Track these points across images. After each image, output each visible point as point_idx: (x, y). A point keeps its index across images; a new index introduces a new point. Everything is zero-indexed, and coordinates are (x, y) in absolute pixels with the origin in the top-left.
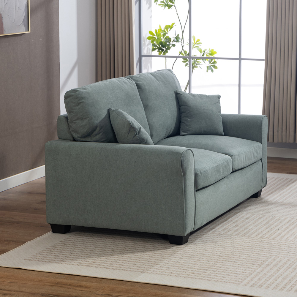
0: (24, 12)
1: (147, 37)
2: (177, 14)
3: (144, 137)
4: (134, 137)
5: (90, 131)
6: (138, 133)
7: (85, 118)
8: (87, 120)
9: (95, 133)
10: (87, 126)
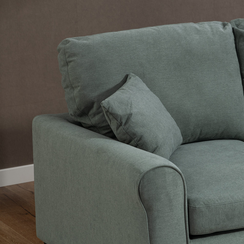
3: (136, 130)
4: (117, 128)
5: (83, 108)
6: (126, 123)
7: (76, 87)
8: (78, 90)
9: (92, 112)
10: (77, 100)
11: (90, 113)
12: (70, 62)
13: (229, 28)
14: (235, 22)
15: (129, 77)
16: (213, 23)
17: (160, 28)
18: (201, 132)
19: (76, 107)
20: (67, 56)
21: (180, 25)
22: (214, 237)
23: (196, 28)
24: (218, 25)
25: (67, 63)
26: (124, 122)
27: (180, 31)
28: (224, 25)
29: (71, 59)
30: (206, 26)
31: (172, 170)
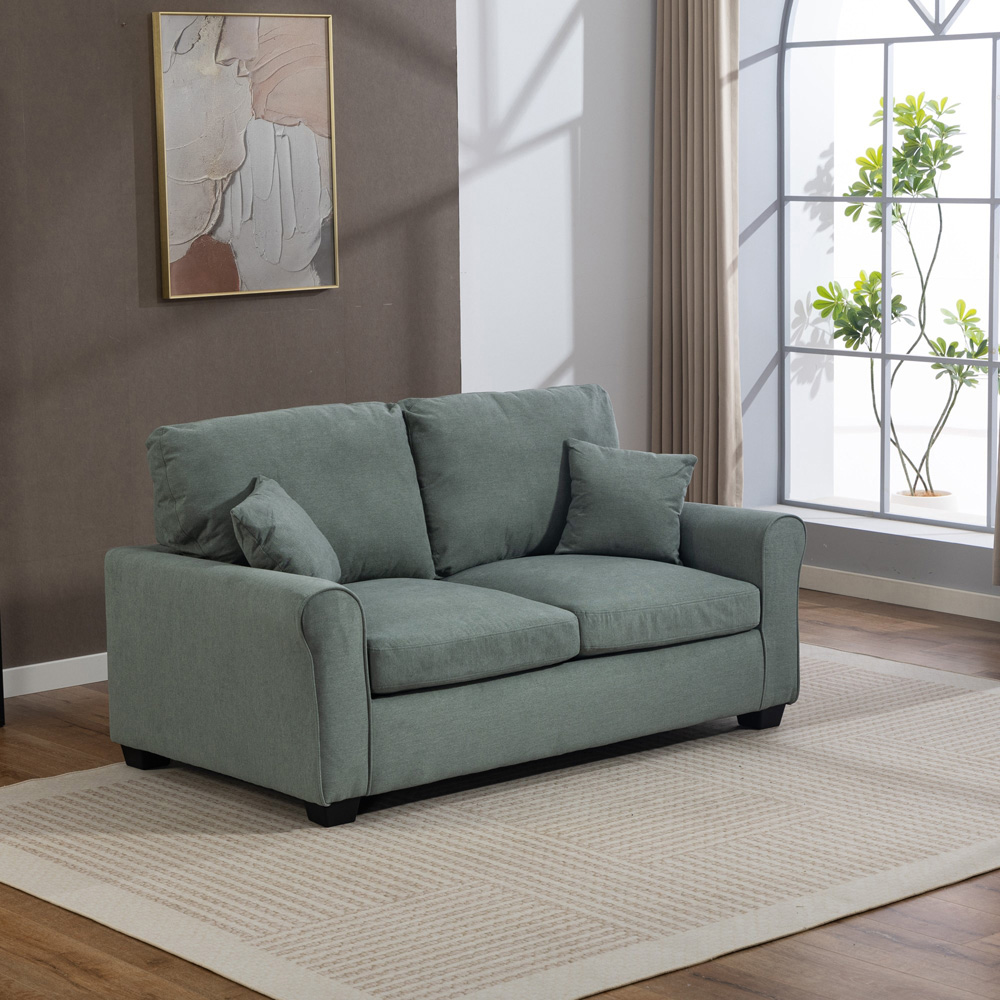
0: (317, 239)
1: (812, 301)
2: (910, 242)
3: (282, 550)
4: (254, 549)
5: (190, 529)
6: (266, 541)
7: (179, 498)
8: (182, 502)
9: (204, 534)
10: (182, 517)
11: (200, 537)
12: (170, 460)
13: (398, 410)
14: (405, 403)
15: (258, 481)
16: (373, 404)
17: (298, 410)
18: (364, 566)
19: (179, 528)
20: (164, 452)
21: (326, 406)
22: (404, 696)
23: (350, 411)
24: (381, 406)
25: (165, 463)
26: (264, 538)
27: (327, 414)
28: (390, 408)
29: (170, 456)
30: (364, 408)
31: (346, 595)
